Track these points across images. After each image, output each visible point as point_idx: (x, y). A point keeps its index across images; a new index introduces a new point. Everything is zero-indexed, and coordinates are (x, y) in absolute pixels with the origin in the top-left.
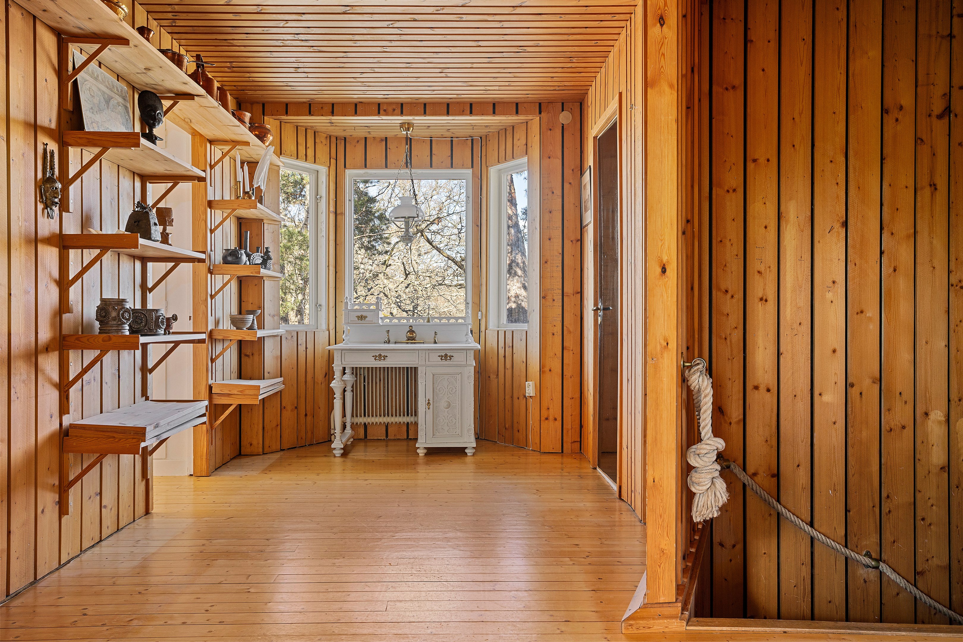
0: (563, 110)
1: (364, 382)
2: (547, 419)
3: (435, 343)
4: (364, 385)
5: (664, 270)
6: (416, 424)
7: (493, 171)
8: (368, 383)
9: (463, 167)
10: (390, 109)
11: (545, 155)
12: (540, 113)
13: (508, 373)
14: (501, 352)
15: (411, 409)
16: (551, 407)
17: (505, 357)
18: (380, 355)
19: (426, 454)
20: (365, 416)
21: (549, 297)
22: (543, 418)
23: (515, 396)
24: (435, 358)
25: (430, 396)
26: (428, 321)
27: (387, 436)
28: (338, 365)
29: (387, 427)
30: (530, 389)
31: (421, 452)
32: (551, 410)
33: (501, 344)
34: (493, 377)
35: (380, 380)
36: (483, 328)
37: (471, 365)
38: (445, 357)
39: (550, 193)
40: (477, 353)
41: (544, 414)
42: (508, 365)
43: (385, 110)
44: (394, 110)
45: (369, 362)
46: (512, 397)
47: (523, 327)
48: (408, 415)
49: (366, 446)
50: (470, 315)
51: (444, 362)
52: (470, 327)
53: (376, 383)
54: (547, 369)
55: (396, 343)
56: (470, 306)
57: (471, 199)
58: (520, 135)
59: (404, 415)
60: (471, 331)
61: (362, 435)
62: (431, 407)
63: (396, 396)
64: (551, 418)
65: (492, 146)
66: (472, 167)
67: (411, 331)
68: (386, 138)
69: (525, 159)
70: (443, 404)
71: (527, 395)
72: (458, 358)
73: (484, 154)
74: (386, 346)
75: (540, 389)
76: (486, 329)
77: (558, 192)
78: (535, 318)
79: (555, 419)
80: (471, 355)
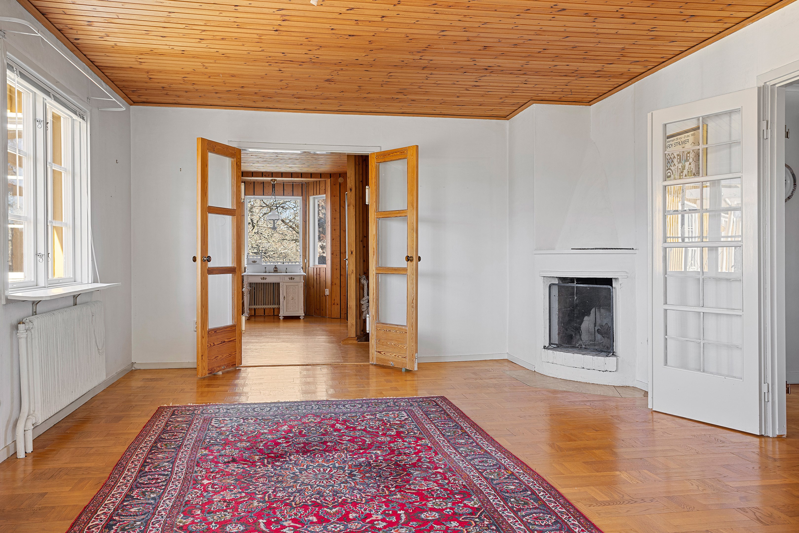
0: (340, 177)
1: (254, 290)
2: (334, 304)
3: (286, 273)
4: (254, 292)
5: (352, 253)
6: (279, 309)
7: (311, 198)
8: (256, 291)
9: (298, 196)
10: (267, 175)
11: (332, 195)
12: (330, 178)
13: (318, 285)
14: (315, 277)
15: (276, 302)
16: (335, 299)
17: (317, 279)
18: (264, 278)
19: (283, 319)
20: (255, 305)
21: (335, 254)
22: (332, 304)
23: (321, 296)
24: (287, 279)
25: (285, 294)
26: (283, 263)
27: (264, 314)
28: (246, 282)
29: (264, 310)
30: (327, 292)
31: (281, 318)
32: (335, 300)
33: (315, 273)
34: (312, 288)
35: (262, 289)
36: (307, 267)
37: (302, 282)
38: (291, 278)
39: (335, 211)
40: (304, 276)
41: (333, 302)
42: (318, 282)
43: (265, 175)
44: (269, 175)
45: (259, 280)
46: (320, 296)
47: (324, 266)
48: (274, 305)
49: (255, 318)
50: (301, 261)
51: (291, 281)
52: (301, 266)
53: (260, 291)
54: (334, 283)
55: (269, 273)
56: (302, 256)
57: (301, 209)
58: (322, 185)
59: (272, 305)
60: (302, 268)
61: (253, 314)
62: (285, 299)
63: (269, 296)
64: (336, 304)
65: (311, 187)
66: (302, 196)
67: (276, 268)
68: (263, 182)
69: (325, 195)
70: (290, 298)
71: (326, 294)
72: (297, 279)
73: (307, 190)
74: (265, 274)
75: (331, 292)
76: (309, 267)
77: (338, 211)
78: (329, 261)
79: (338, 304)
80: (302, 278)
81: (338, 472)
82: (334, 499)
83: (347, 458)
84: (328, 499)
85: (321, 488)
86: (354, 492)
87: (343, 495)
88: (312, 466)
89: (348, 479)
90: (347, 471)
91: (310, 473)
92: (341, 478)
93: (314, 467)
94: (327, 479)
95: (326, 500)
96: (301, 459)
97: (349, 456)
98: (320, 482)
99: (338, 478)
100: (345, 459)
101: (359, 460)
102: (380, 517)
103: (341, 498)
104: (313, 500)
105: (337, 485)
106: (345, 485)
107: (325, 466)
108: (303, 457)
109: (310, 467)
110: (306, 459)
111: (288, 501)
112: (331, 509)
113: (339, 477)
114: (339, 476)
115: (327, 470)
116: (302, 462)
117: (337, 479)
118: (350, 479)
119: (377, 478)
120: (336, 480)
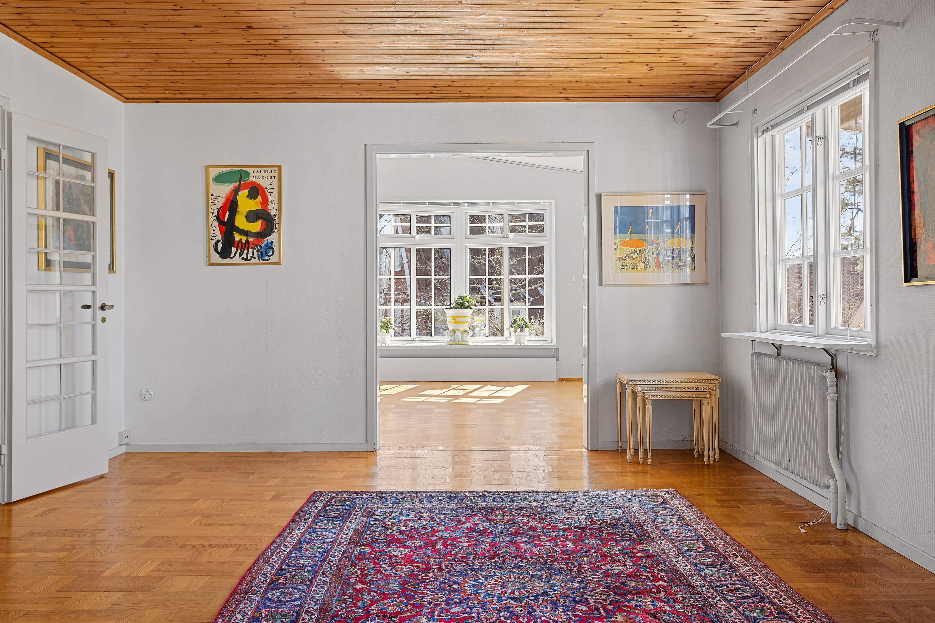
81: (495, 591)
82: (503, 560)
83: (479, 613)
84: (509, 560)
85: (517, 571)
86: (479, 566)
87: (492, 564)
88: (531, 600)
89: (483, 581)
90: (483, 591)
91: (532, 590)
92: (492, 582)
93: (528, 597)
94: (509, 582)
95: (511, 559)
96: (549, 614)
97: (475, 615)
98: (518, 578)
99: (496, 583)
100: (481, 610)
101: (462, 609)
102: (461, 544)
103: (495, 561)
104: (525, 561)
105: (498, 574)
106: (488, 574)
107: (512, 599)
108: (547, 618)
109: (533, 598)
110: (542, 614)
111: (552, 559)
112: (506, 552)
113: (494, 584)
114: (495, 586)
115: (510, 593)
116: (546, 608)
117: (497, 581)
118: (480, 581)
119: (446, 581)
120: (499, 580)
